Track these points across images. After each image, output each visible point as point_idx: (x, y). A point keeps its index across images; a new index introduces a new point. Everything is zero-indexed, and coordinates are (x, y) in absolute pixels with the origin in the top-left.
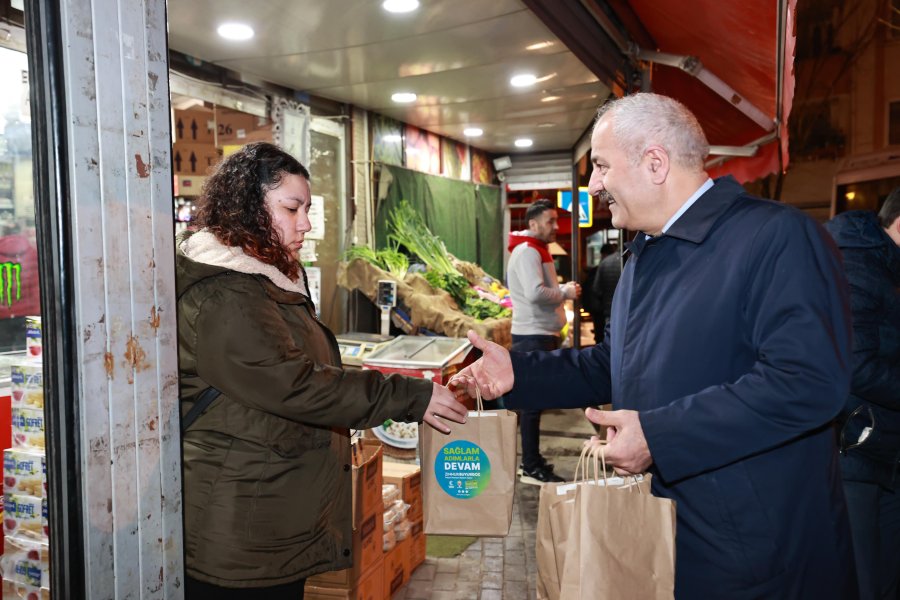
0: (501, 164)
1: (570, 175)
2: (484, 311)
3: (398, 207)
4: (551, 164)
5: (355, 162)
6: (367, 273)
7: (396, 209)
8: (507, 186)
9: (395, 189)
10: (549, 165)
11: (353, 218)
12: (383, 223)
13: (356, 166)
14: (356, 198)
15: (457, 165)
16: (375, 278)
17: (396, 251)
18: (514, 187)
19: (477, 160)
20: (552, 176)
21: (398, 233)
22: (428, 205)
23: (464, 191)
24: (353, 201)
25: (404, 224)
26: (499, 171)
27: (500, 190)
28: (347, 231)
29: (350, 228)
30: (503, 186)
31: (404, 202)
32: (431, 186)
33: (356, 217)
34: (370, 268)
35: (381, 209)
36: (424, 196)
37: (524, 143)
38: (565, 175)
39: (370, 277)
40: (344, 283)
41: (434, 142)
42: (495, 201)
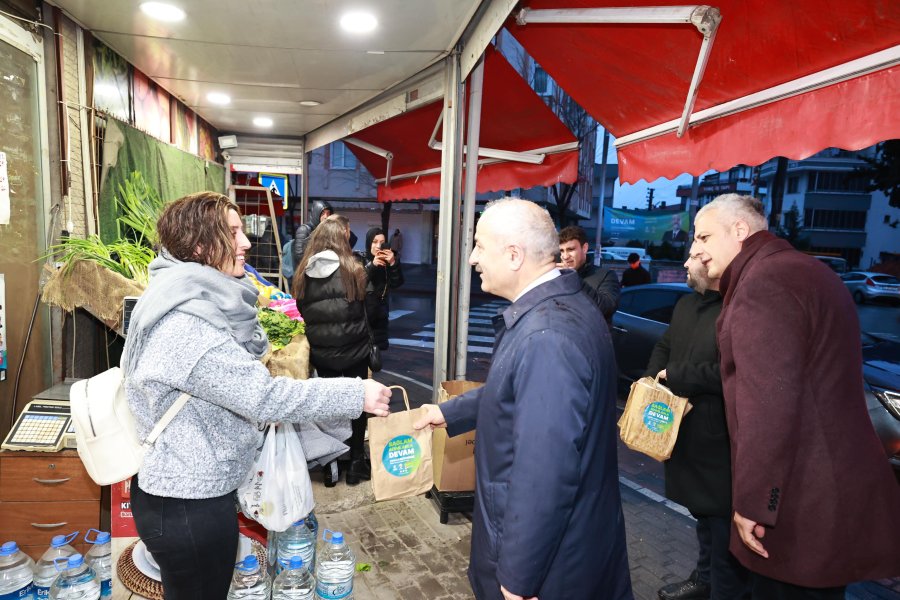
0: (226, 142)
1: (301, 162)
2: (274, 328)
3: (129, 178)
4: (280, 149)
5: (66, 103)
6: (101, 283)
7: (126, 181)
8: (231, 166)
9: (125, 155)
10: (278, 149)
11: (65, 193)
12: (110, 202)
13: (68, 112)
14: (69, 160)
15: (186, 135)
16: (116, 292)
17: (138, 244)
18: (239, 168)
19: (203, 135)
20: (281, 161)
21: (131, 216)
22: (163, 181)
23: (196, 167)
24: (64, 164)
25: (139, 204)
26: (223, 150)
27: (225, 169)
28: (52, 212)
29: (58, 207)
30: (227, 165)
31: (137, 174)
32: (164, 156)
33: (70, 190)
34: (106, 276)
35: (107, 181)
36: (158, 167)
37: (263, 122)
38: (294, 162)
39: (106, 291)
40: (56, 298)
41: (164, 103)
42: (221, 181)
